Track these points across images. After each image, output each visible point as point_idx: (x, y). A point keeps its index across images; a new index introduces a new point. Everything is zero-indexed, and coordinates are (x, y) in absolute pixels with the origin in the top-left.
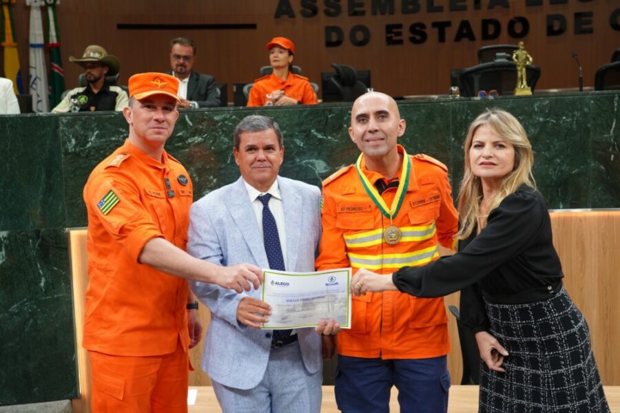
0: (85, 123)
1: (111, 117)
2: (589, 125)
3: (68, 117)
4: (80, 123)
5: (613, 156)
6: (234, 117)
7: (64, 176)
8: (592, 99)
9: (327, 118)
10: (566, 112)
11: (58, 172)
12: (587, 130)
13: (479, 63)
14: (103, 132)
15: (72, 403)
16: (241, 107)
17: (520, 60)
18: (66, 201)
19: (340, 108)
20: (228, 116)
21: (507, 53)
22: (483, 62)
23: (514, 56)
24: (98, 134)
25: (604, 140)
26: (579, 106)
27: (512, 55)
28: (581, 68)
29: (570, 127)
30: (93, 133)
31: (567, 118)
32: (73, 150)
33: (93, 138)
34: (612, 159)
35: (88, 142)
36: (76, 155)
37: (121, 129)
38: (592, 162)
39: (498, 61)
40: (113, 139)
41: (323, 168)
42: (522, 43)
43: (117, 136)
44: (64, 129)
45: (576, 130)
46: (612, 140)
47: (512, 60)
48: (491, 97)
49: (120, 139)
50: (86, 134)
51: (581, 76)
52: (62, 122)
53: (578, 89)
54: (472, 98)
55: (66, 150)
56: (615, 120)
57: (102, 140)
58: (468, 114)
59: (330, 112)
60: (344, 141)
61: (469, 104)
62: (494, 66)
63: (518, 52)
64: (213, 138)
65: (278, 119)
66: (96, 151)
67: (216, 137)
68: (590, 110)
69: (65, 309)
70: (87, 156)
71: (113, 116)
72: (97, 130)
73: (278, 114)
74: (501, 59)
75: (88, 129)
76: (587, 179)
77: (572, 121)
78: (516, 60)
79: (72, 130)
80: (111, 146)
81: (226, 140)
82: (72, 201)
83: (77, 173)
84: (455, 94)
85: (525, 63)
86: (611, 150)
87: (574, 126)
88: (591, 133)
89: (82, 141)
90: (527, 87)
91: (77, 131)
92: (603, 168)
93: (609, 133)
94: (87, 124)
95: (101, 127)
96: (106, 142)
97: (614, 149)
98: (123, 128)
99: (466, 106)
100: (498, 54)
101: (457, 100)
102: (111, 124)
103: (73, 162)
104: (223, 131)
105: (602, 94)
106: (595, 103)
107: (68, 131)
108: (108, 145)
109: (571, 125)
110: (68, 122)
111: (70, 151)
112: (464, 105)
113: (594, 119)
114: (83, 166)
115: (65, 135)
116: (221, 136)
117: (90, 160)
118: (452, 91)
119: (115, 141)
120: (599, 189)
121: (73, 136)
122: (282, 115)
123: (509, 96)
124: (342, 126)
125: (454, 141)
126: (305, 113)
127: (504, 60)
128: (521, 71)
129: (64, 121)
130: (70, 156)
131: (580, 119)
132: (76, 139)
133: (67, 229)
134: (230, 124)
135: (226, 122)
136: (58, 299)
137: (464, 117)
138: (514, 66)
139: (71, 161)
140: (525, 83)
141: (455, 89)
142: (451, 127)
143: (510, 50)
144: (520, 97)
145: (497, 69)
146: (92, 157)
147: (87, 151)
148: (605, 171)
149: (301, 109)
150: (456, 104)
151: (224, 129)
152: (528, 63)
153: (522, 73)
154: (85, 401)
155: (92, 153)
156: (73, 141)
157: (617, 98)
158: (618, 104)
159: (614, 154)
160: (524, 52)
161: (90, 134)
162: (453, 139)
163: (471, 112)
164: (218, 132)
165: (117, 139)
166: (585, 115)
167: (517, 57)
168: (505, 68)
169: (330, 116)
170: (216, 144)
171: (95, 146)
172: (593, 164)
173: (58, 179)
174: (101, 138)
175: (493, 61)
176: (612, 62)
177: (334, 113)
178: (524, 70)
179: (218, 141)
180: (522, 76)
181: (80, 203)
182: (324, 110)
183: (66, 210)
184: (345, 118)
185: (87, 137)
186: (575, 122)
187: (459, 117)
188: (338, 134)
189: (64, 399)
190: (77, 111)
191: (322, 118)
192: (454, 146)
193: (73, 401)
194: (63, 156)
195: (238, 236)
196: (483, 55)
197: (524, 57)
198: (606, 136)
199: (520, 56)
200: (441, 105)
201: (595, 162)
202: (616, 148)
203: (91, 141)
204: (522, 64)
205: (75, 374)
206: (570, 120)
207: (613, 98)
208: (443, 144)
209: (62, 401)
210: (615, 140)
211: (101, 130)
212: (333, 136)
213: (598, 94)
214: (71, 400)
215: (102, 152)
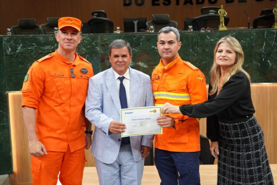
0: (16, 40)
1: (29, 38)
2: (253, 45)
3: (7, 38)
4: (13, 40)
5: (264, 59)
6: (88, 38)
7: (5, 66)
8: (255, 32)
9: (133, 39)
10: (243, 38)
11: (2, 64)
12: (253, 47)
13: (201, 15)
14: (25, 45)
15: (9, 176)
16: (92, 34)
17: (222, 14)
18: (6, 78)
19: (139, 35)
20: (85, 38)
21: (214, 10)
22: (203, 15)
23: (219, 12)
24: (22, 46)
25: (260, 51)
26: (249, 36)
27: (218, 11)
28: (249, 18)
29: (245, 45)
30: (20, 45)
31: (243, 41)
32: (10, 53)
33: (20, 48)
34: (263, 60)
35: (17, 50)
36: (11, 56)
37: (33, 44)
38: (254, 61)
39: (210, 14)
40: (30, 48)
41: (130, 63)
42: (222, 6)
43: (31, 47)
44: (5, 43)
45: (247, 47)
46: (264, 51)
47: (218, 14)
48: (209, 31)
49: (33, 48)
50: (16, 46)
51: (249, 22)
52: (4, 40)
53: (248, 28)
54: (200, 31)
55: (6, 53)
56: (265, 42)
57: (24, 49)
58: (198, 39)
59: (134, 37)
60: (140, 51)
61: (199, 34)
62: (208, 16)
63: (221, 10)
64: (78, 48)
65: (110, 40)
66: (21, 54)
67: (80, 48)
68: (254, 37)
69: (6, 131)
70: (17, 57)
71: (29, 37)
72: (22, 44)
73: (109, 38)
74: (212, 13)
75: (17, 43)
76: (252, 69)
77: (246, 42)
78: (219, 14)
79: (9, 44)
80: (29, 52)
81: (84, 49)
82: (9, 78)
83: (12, 65)
84: (190, 29)
85: (224, 15)
86: (263, 56)
87: (247, 45)
88: (254, 48)
89: (14, 49)
90: (224, 26)
91: (12, 44)
92: (259, 64)
93: (262, 48)
94: (17, 41)
95: (24, 42)
96: (26, 50)
97: (264, 56)
98: (34, 43)
99: (198, 35)
100: (210, 11)
101: (192, 32)
102: (28, 41)
103: (9, 60)
104: (83, 45)
105: (259, 30)
106: (256, 34)
107: (7, 44)
108: (27, 51)
109: (245, 44)
110: (7, 40)
111: (8, 54)
112: (196, 35)
113: (255, 41)
114: (15, 61)
115: (6, 46)
116: (82, 47)
117: (18, 58)
118: (189, 28)
119: (30, 49)
120: (257, 74)
121: (10, 47)
122: (111, 38)
123: (217, 31)
124: (140, 44)
125: (192, 51)
126: (122, 37)
127: (213, 14)
128: (222, 19)
129: (5, 39)
130: (8, 56)
131: (249, 41)
132: (11, 49)
133: (7, 92)
134: (86, 42)
135: (84, 41)
136: (3, 126)
137: (196, 40)
138: (219, 17)
139: (9, 59)
140: (223, 24)
141: (190, 27)
142: (191, 45)
143: (217, 9)
144: (222, 31)
145: (210, 18)
146: (19, 57)
147: (17, 54)
148: (260, 66)
149: (120, 35)
150: (193, 34)
151: (84, 44)
152: (225, 15)
153: (222, 20)
154: (16, 175)
155: (19, 55)
156: (10, 49)
157: (266, 32)
158: (266, 35)
159: (264, 58)
160: (223, 10)
161: (18, 46)
162: (191, 50)
163: (200, 37)
164: (80, 46)
165: (31, 48)
166: (251, 40)
167: (220, 12)
168: (214, 18)
169: (134, 39)
170: (79, 51)
171: (21, 51)
172: (255, 63)
173: (3, 68)
174: (23, 48)
175: (208, 14)
176: (261, 15)
177: (136, 37)
178: (223, 18)
179: (80, 50)
180: (222, 21)
181: (13, 80)
182: (131, 36)
183: (6, 83)
184: (141, 40)
185: (16, 47)
186: (247, 43)
187: (194, 40)
188: (138, 47)
189: (6, 174)
190: (10, 35)
191: (130, 40)
192: (192, 54)
193: (10, 175)
194: (4, 56)
195: (108, 94)
196: (203, 11)
197: (223, 12)
198: (261, 49)
199: (221, 12)
200: (186, 34)
201: (255, 62)
202: (265, 55)
203: (18, 49)
204: (222, 16)
205: (11, 162)
206: (245, 42)
207: (265, 31)
208: (187, 53)
209: (5, 175)
210: (265, 52)
211: (23, 44)
212: (136, 48)
213: (258, 30)
214: (9, 174)
215: (24, 55)
